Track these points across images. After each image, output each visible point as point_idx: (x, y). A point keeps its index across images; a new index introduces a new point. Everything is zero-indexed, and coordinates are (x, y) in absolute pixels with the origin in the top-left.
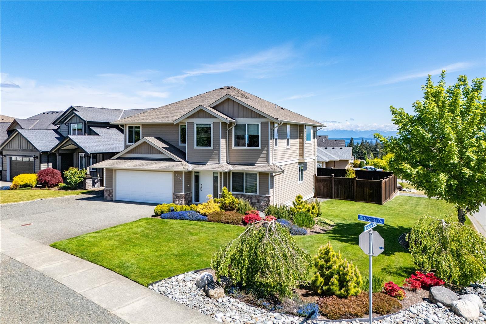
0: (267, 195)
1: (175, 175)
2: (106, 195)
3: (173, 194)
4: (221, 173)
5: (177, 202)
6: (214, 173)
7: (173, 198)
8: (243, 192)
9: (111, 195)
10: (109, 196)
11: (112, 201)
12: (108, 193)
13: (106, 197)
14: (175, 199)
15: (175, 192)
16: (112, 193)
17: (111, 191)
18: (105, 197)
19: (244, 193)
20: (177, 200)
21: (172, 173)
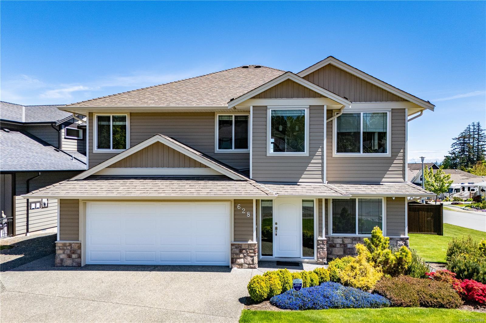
0: (402, 236)
1: (235, 207)
2: (62, 256)
3: (232, 245)
4: (320, 201)
5: (241, 261)
6: (303, 201)
7: (232, 254)
8: (354, 232)
9: (74, 256)
10: (69, 256)
11: (78, 267)
12: (69, 252)
13: (62, 260)
14: (237, 254)
15: (234, 241)
16: (79, 252)
17: (75, 247)
18: (58, 261)
19: (357, 235)
20: (241, 256)
21: (229, 203)
